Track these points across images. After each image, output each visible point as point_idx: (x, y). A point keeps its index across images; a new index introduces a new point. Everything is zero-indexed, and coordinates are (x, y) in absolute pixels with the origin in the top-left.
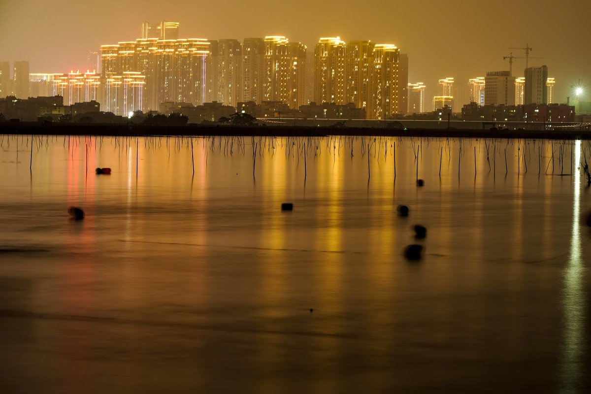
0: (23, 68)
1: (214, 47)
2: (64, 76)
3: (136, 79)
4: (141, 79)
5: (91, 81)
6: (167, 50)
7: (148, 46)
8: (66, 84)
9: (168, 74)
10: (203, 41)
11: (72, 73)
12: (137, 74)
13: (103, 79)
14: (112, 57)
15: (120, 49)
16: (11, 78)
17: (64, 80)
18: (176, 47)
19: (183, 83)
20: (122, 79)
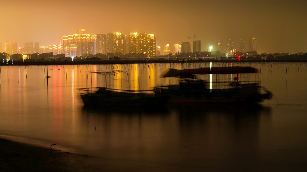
0: (38, 44)
1: (98, 36)
2: (51, 46)
3: (74, 47)
4: (76, 47)
5: (60, 48)
6: (84, 38)
7: (77, 37)
8: (52, 49)
9: (84, 45)
10: (95, 35)
11: (54, 45)
12: (74, 45)
13: (64, 47)
14: (66, 40)
15: (68, 38)
16: (34, 47)
17: (51, 48)
18: (86, 37)
19: (89, 48)
20: (70, 47)
